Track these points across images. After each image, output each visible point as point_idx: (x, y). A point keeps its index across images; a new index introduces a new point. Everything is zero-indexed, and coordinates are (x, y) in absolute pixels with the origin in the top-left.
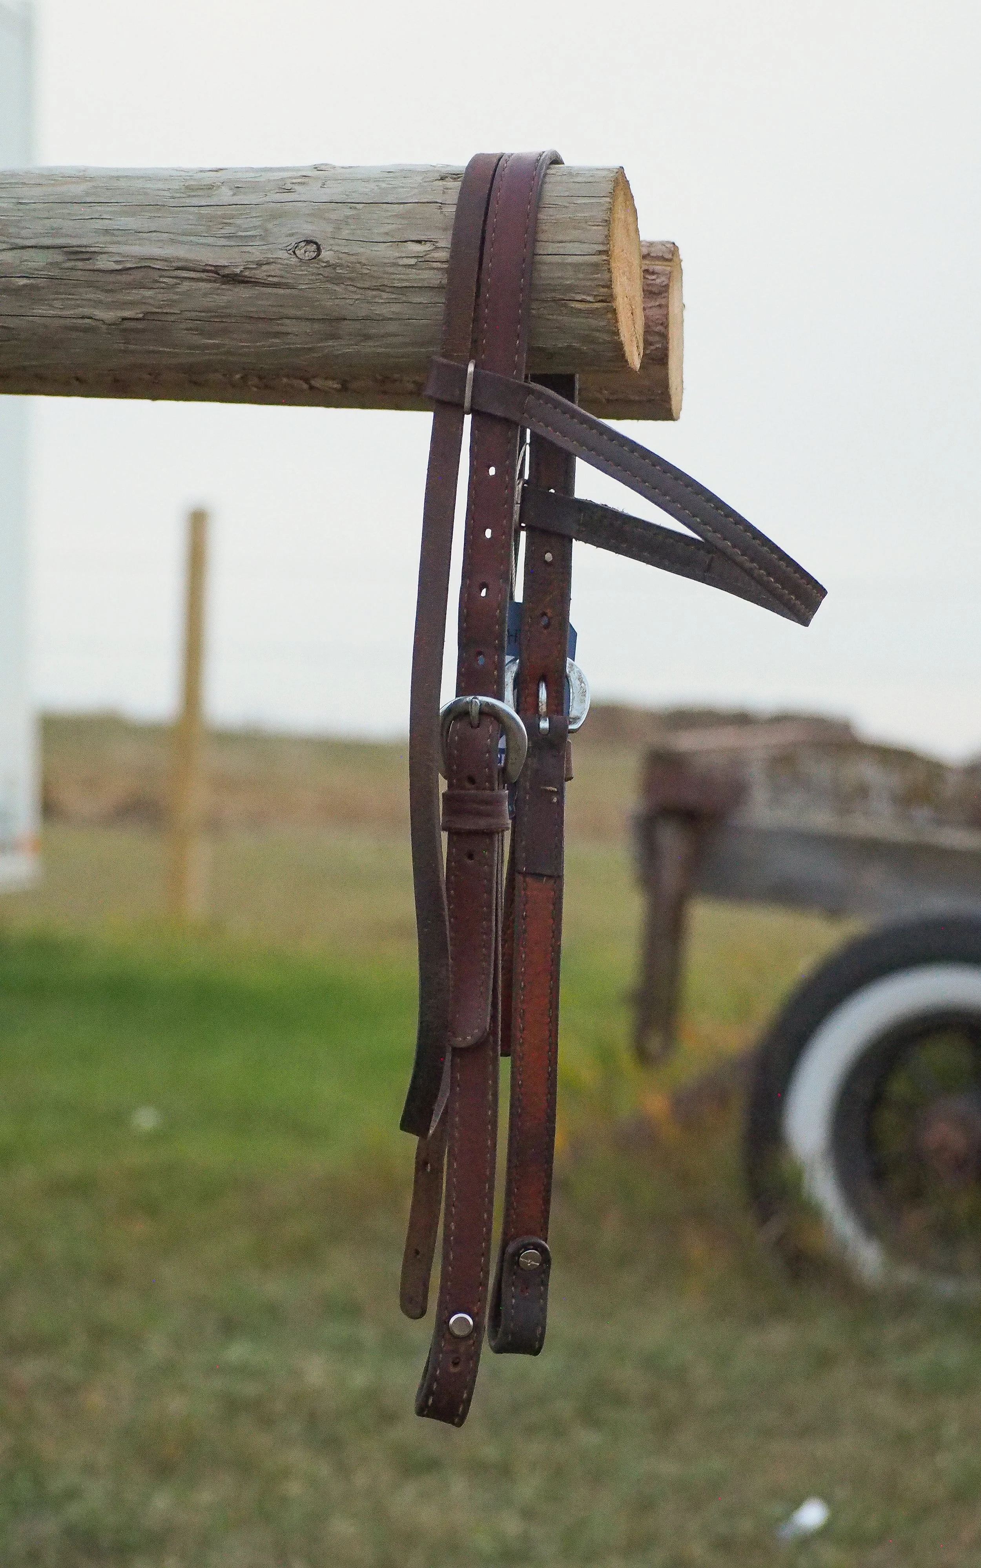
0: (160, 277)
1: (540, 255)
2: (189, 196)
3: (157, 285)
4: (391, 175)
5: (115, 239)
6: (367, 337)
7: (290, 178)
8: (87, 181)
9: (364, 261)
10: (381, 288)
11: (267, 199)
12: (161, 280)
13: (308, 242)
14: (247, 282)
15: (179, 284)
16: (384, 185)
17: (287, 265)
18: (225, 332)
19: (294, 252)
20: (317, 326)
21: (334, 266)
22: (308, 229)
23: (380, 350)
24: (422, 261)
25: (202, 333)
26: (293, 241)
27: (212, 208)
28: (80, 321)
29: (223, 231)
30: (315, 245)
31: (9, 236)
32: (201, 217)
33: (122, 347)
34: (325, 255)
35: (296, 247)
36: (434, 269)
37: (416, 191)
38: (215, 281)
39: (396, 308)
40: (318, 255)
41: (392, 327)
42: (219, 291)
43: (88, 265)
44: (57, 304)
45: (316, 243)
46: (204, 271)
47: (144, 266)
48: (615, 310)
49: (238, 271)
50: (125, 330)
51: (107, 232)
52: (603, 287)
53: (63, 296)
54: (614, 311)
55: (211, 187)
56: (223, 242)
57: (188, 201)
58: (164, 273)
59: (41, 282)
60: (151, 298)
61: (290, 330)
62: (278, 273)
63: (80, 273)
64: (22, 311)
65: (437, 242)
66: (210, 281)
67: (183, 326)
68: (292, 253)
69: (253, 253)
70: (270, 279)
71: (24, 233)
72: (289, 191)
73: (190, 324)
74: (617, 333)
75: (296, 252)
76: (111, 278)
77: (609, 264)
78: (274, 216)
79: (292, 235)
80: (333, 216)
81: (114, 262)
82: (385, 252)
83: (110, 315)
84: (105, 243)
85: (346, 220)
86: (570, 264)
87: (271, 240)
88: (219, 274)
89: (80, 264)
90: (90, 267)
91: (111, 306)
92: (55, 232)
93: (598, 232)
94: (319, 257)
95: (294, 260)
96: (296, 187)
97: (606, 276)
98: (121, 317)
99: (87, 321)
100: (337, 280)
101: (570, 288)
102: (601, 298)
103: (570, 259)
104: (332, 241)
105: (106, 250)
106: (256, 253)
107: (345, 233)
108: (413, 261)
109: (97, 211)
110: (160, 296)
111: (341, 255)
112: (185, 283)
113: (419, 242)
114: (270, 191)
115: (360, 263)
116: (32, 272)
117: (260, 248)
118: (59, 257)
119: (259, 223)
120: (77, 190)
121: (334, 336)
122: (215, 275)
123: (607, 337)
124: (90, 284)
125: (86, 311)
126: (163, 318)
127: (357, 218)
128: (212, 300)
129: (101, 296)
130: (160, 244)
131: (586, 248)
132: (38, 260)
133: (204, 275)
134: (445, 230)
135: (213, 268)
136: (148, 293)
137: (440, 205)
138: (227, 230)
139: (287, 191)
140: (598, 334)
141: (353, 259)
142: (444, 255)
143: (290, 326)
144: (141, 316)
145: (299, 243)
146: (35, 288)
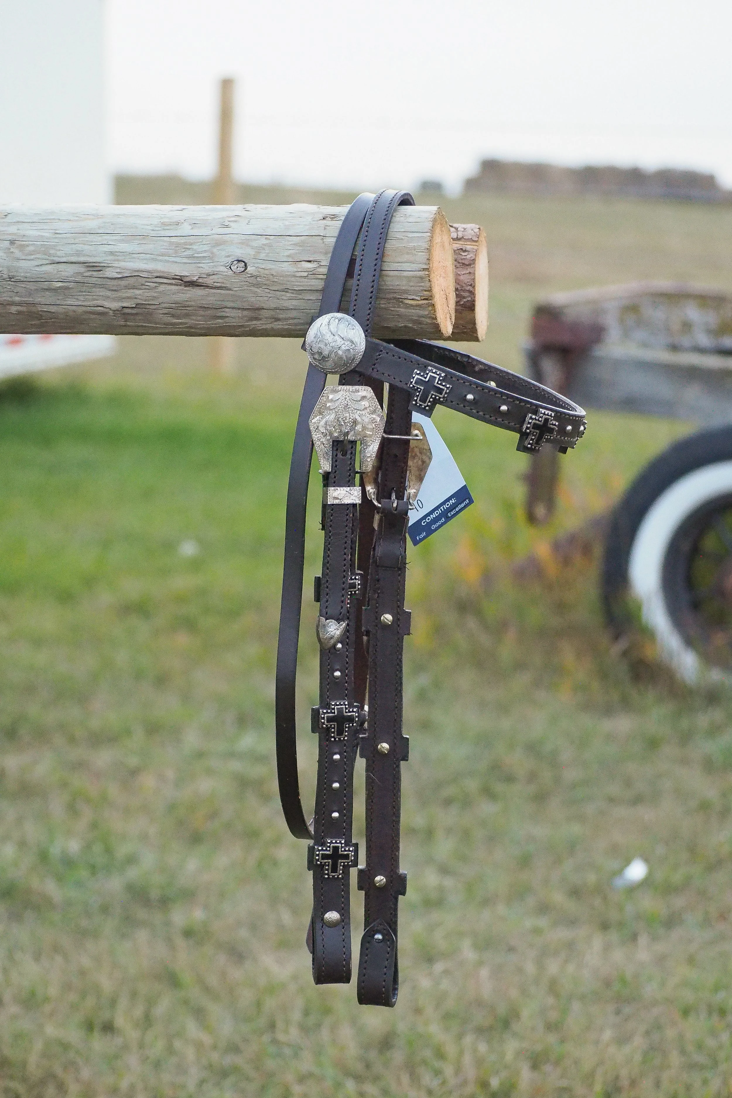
0: (146, 282)
1: (385, 271)
2: (164, 229)
3: (144, 287)
4: (292, 215)
5: (116, 258)
6: (277, 320)
7: (228, 217)
8: (98, 218)
9: (275, 274)
10: (286, 290)
11: (213, 232)
12: (147, 284)
13: (239, 261)
14: (201, 286)
15: (158, 287)
16: (287, 223)
17: (226, 275)
18: (187, 315)
19: (230, 267)
20: (245, 313)
21: (256, 277)
22: (239, 252)
23: (287, 327)
24: (313, 273)
25: (173, 316)
26: (230, 260)
27: (178, 238)
28: (95, 308)
29: (185, 253)
30: (243, 263)
31: (50, 255)
32: (171, 243)
33: (122, 323)
34: (249, 268)
35: (232, 264)
36: (320, 279)
37: (307, 227)
38: (180, 285)
39: (295, 303)
40: (246, 269)
41: (294, 314)
42: (183, 291)
43: (100, 274)
44: (81, 298)
45: (244, 262)
46: (173, 279)
47: (136, 275)
48: (434, 305)
49: (195, 279)
50: (124, 314)
51: (112, 253)
52: (426, 291)
53: (84, 293)
54: (433, 305)
55: (178, 224)
56: (185, 260)
57: (163, 233)
58: (148, 280)
59: (71, 285)
60: (140, 295)
61: (228, 315)
62: (220, 280)
63: (95, 279)
64: (58, 302)
65: (320, 262)
66: (177, 285)
67: (161, 312)
68: (229, 268)
69: (204, 268)
70: (215, 284)
71: (59, 253)
72: (227, 226)
73: (166, 311)
74: (436, 319)
75: (232, 268)
76: (115, 282)
77: (429, 277)
78: (218, 244)
79: (229, 256)
80: (255, 244)
81: (116, 272)
82: (287, 268)
83: (115, 305)
84: (110, 260)
85: (262, 247)
86: (404, 277)
87: (216, 259)
88: (182, 281)
89: (94, 273)
90: (101, 276)
91: (114, 299)
92: (78, 253)
93: (422, 256)
94: (247, 271)
95: (230, 272)
96: (231, 224)
97: (428, 284)
98: (122, 306)
99: (100, 308)
100: (258, 285)
101: (406, 292)
102: (425, 297)
103: (405, 274)
104: (254, 261)
105: (110, 265)
106: (206, 267)
107: (262, 256)
108: (305, 274)
109: (106, 239)
110: (146, 294)
111: (259, 270)
112: (161, 286)
113: (310, 261)
114: (214, 226)
115: (272, 275)
116: (65, 278)
117: (209, 264)
118: (82, 269)
119: (207, 249)
120: (92, 224)
121: (257, 319)
122: (180, 282)
123: (429, 321)
124: (102, 286)
125: (99, 302)
126: (148, 307)
127: (270, 246)
128: (178, 296)
129: (109, 293)
130: (145, 261)
131: (415, 267)
132: (69, 271)
133: (173, 281)
134: (326, 253)
135: (179, 277)
136: (138, 292)
137: (322, 237)
138: (188, 253)
139: (226, 226)
140: (423, 319)
141: (266, 272)
142: (324, 270)
143: (228, 313)
144: (134, 306)
145: (233, 261)
146: (67, 288)
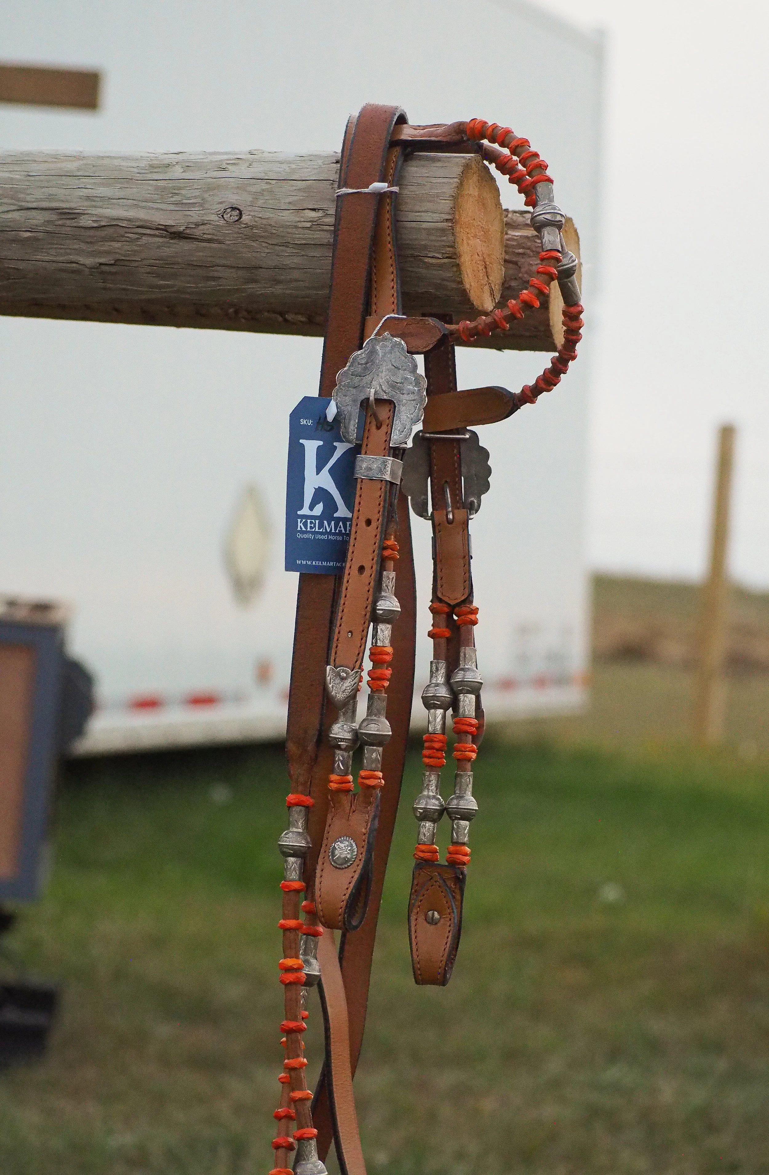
0: (126, 233)
1: (402, 221)
2: (151, 172)
3: (124, 239)
4: (303, 159)
5: (94, 203)
6: (279, 282)
7: (227, 160)
8: (80, 159)
9: (273, 224)
10: (286, 244)
11: (207, 175)
12: (127, 235)
13: (233, 209)
14: (190, 238)
15: (140, 239)
16: (294, 166)
17: (217, 225)
18: (174, 276)
19: (223, 216)
20: (241, 273)
21: (252, 227)
22: (233, 199)
23: (288, 292)
24: (316, 224)
25: (158, 276)
26: (222, 207)
27: (166, 182)
28: (68, 265)
29: (172, 199)
30: (238, 211)
31: (18, 200)
32: (157, 188)
33: (101, 285)
34: (245, 218)
35: (225, 212)
36: (325, 230)
37: (316, 171)
38: (165, 237)
39: (296, 260)
40: (240, 218)
41: (296, 274)
42: (168, 245)
43: (73, 223)
44: (53, 252)
45: (239, 210)
46: (157, 229)
47: (114, 224)
48: (459, 264)
49: (182, 229)
50: (102, 273)
51: (88, 198)
52: (449, 247)
53: (56, 246)
54: (458, 266)
55: (168, 166)
56: (172, 207)
57: (150, 176)
58: (127, 230)
59: (40, 235)
60: (118, 248)
61: (220, 275)
62: (211, 231)
63: (69, 229)
64: (27, 257)
65: (327, 210)
66: (162, 237)
67: (142, 270)
68: (221, 217)
69: (192, 217)
70: (205, 236)
71: (28, 198)
72: (224, 169)
73: (148, 269)
74: (461, 282)
75: (224, 216)
76: (91, 233)
77: (453, 230)
78: (210, 188)
79: (221, 203)
80: (253, 189)
81: (93, 221)
82: (288, 217)
83: (89, 261)
84: (87, 207)
85: (262, 193)
86: (424, 229)
87: (206, 206)
88: (167, 231)
89: (68, 222)
90: (75, 225)
91: (92, 254)
92: (50, 198)
93: (446, 205)
94: (241, 220)
95: (222, 222)
96: (230, 167)
97: (451, 238)
98: (98, 263)
99: (74, 265)
100: (254, 238)
101: (425, 247)
102: (447, 255)
103: (424, 225)
104: (250, 209)
105: (86, 212)
106: (195, 215)
107: (260, 203)
108: (308, 225)
109: (84, 183)
110: (126, 248)
111: (257, 219)
112: (143, 238)
113: (314, 210)
114: (209, 169)
115: (270, 225)
116: (33, 227)
117: (198, 212)
118: (54, 217)
119: (198, 194)
120: (71, 166)
121: (254, 281)
122: (166, 233)
123: (454, 285)
124: (75, 238)
125: (72, 258)
126: (126, 263)
127: (271, 192)
128: (164, 251)
129: (83, 246)
130: (126, 208)
131: (436, 217)
132: (38, 218)
133: (157, 232)
134: (333, 201)
135: (163, 227)
136: (119, 245)
137: (332, 182)
138: (176, 198)
139: (223, 170)
140: (448, 284)
141: (264, 222)
142: (331, 220)
143: (220, 272)
144: (113, 262)
145: (226, 209)
146: (36, 239)
